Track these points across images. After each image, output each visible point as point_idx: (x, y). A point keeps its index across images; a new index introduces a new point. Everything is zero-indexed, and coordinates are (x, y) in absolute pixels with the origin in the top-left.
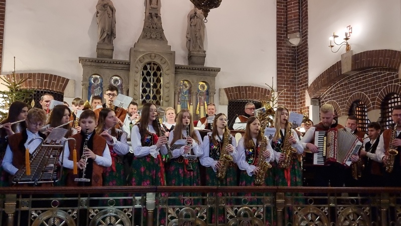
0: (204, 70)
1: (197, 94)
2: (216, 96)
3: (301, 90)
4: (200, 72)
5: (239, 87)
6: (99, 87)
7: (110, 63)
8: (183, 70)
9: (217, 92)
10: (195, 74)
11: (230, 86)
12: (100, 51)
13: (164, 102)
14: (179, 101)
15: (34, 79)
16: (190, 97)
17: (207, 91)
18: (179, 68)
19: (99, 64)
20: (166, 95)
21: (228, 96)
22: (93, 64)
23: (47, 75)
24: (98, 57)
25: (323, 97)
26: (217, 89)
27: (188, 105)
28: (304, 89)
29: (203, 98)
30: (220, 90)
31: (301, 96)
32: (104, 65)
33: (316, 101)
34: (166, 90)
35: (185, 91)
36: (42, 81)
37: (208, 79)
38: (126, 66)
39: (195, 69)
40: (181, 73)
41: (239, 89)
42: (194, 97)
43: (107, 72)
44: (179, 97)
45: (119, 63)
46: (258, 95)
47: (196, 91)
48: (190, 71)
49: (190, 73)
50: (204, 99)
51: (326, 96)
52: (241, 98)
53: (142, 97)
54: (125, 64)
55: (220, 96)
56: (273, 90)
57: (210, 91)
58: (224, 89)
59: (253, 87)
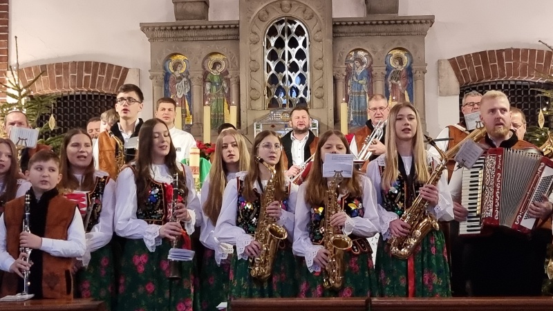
0: (396, 23)
2: (430, 79)
4: (389, 28)
5: (483, 53)
6: (185, 79)
7: (201, 28)
8: (353, 29)
9: (431, 67)
10: (379, 34)
11: (463, 53)
12: (179, 7)
13: (314, 98)
14: (346, 95)
15: (66, 75)
17: (409, 69)
18: (341, 25)
19: (180, 34)
20: (317, 84)
21: (458, 75)
22: (168, 34)
23: (88, 63)
24: (177, 19)
26: (430, 61)
30: (439, 62)
32: (189, 33)
34: (317, 74)
35: (359, 71)
36: (80, 76)
37: (408, 43)
38: (232, 32)
39: (377, 24)
40: (347, 35)
41: (483, 56)
42: (379, 85)
43: (197, 46)
44: (346, 86)
45: (218, 28)
46: (531, 66)
47: (382, 70)
48: (365, 28)
49: (368, 34)
50: (403, 86)
52: (488, 77)
53: (269, 94)
54: (230, 28)
55: (439, 77)
57: (415, 67)
58: (449, 60)
59: (517, 51)
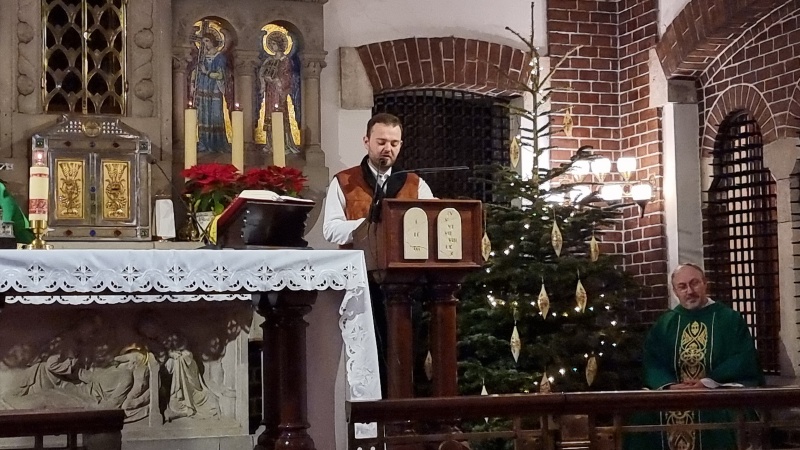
1: (256, 71)
2: (328, 77)
3: (632, 49)
5: (410, 41)
9: (330, 60)
11: (379, 40)
13: (135, 99)
14: (189, 97)
16: (230, 81)
20: (140, 73)
21: (370, 75)
25: (711, 72)
26: (331, 48)
27: (226, 111)
28: (645, 46)
29: (279, 83)
30: (341, 51)
31: (633, 72)
33: (686, 89)
34: (140, 57)
37: (298, 14)
41: (410, 48)
42: (246, 82)
44: (189, 80)
46: (482, 67)
47: (254, 57)
50: (285, 88)
51: (722, 67)
52: (417, 82)
53: (51, 85)
55: (340, 75)
56: (533, 49)
57: (306, 56)
58: (358, 49)
59: (461, 41)
